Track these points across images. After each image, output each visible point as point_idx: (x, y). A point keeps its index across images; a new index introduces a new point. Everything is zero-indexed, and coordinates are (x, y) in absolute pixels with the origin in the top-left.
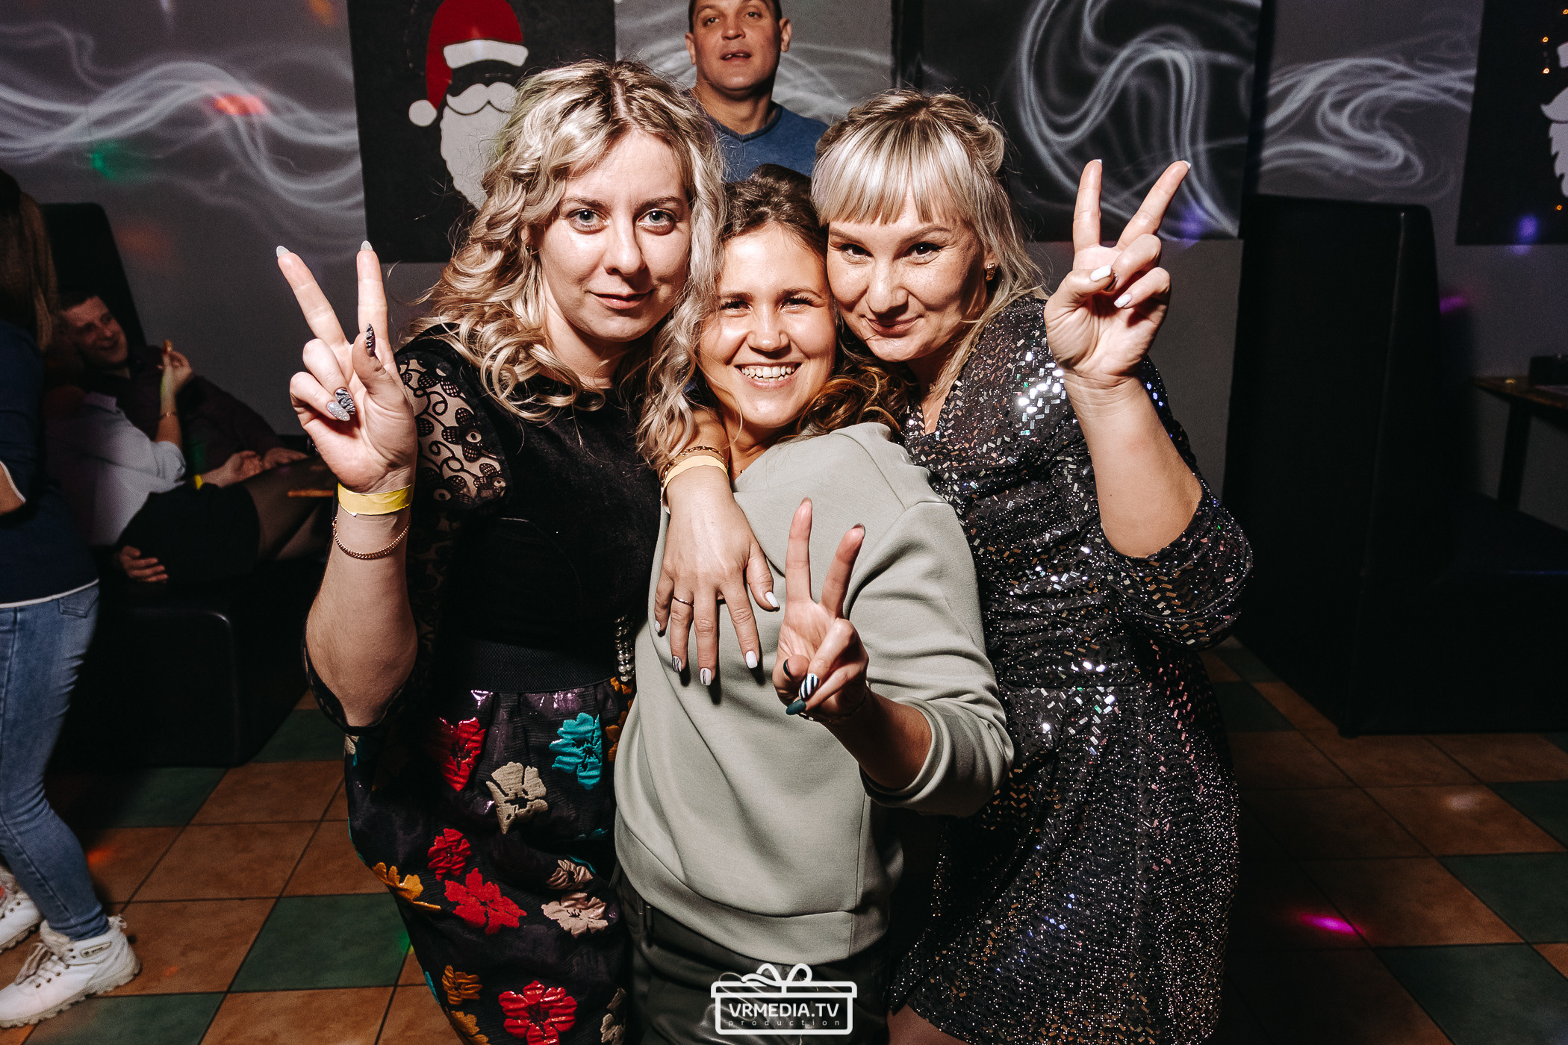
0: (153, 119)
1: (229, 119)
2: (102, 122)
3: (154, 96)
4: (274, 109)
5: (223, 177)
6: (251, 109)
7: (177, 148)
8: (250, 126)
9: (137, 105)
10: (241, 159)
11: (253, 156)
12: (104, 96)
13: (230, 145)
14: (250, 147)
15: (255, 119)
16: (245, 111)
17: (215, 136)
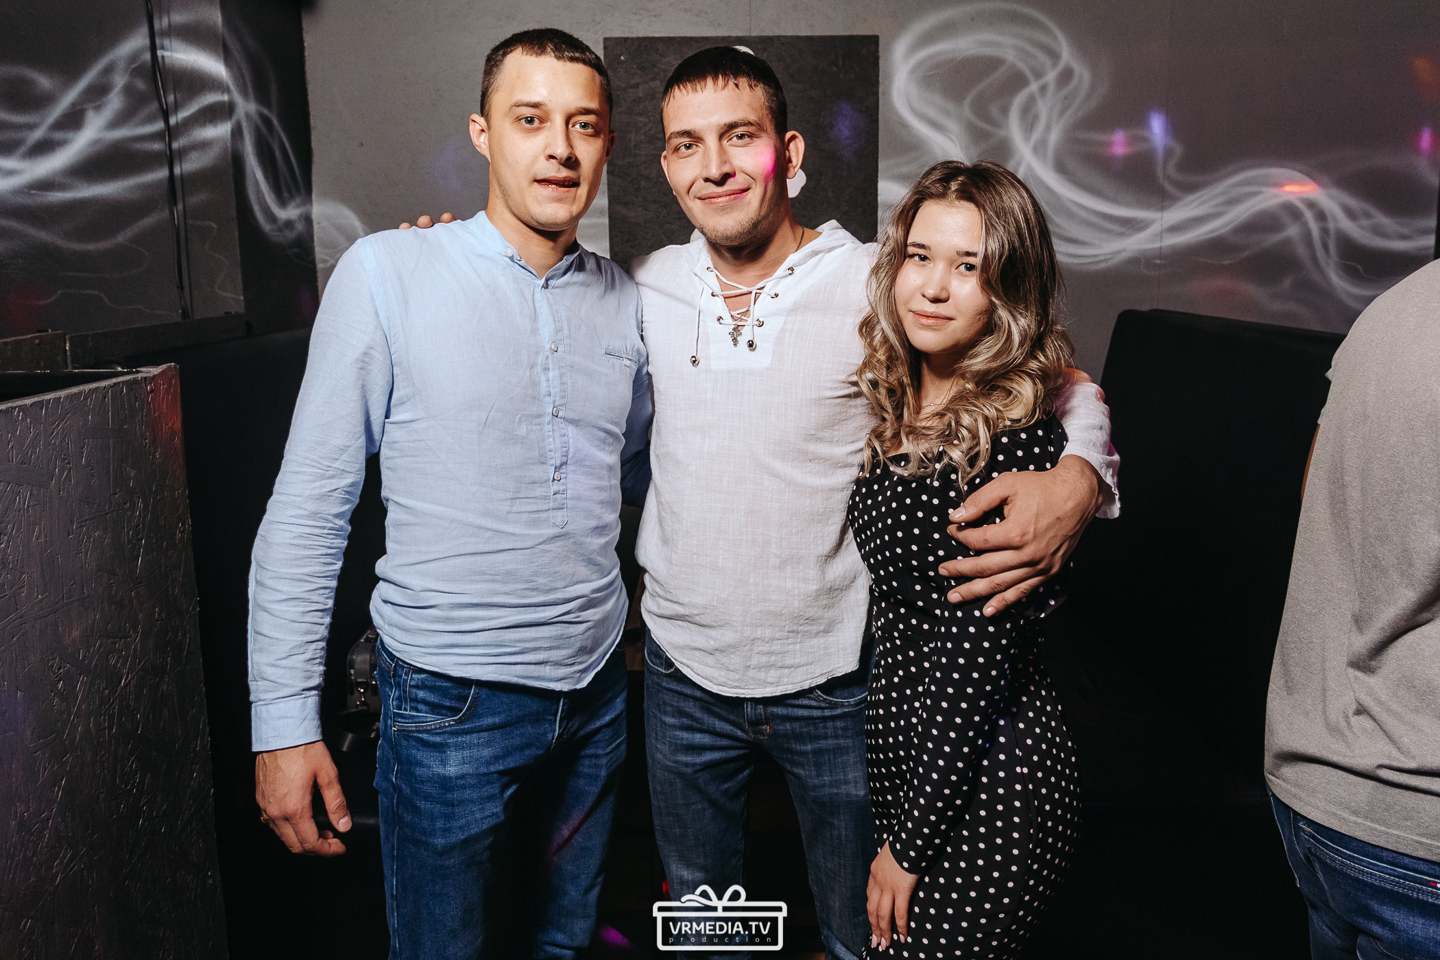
0: (1227, 225)
1: (1305, 225)
2: (1176, 229)
3: (1232, 202)
4: (1351, 214)
5: (1287, 282)
6: (1328, 214)
7: (1245, 254)
8: (1325, 231)
9: (1213, 210)
10: (1309, 264)
11: (1322, 262)
12: (1181, 203)
13: (1301, 251)
14: (1320, 253)
15: (1331, 225)
16: (1321, 216)
17: (1287, 242)
